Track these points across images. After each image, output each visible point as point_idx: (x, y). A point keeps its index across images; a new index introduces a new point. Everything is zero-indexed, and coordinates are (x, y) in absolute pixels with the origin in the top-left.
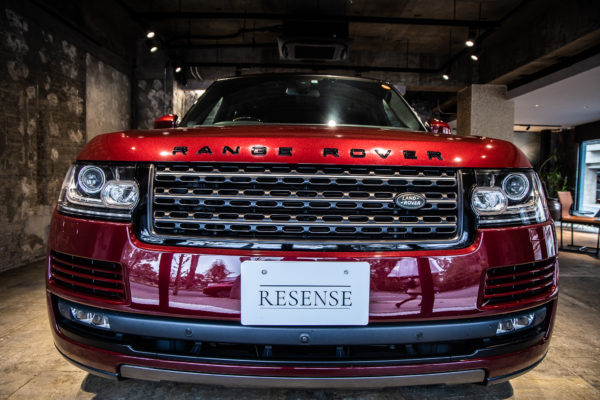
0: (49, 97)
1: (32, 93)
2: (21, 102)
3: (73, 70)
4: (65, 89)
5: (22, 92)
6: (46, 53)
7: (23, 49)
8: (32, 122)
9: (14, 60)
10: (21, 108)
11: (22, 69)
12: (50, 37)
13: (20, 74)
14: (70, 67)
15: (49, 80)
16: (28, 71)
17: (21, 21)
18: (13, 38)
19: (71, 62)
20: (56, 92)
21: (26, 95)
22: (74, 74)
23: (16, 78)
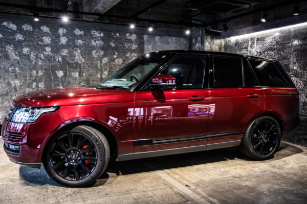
0: (116, 61)
1: (105, 60)
2: (99, 65)
3: (134, 45)
4: (128, 55)
5: (99, 61)
6: (114, 42)
7: (100, 44)
8: (106, 73)
9: (96, 49)
10: (99, 68)
11: (99, 53)
12: (118, 35)
13: (99, 54)
14: (132, 45)
15: (117, 53)
16: (103, 52)
17: (100, 33)
18: (95, 41)
19: (133, 42)
20: (121, 58)
21: (101, 62)
22: (134, 47)
23: (96, 57)
